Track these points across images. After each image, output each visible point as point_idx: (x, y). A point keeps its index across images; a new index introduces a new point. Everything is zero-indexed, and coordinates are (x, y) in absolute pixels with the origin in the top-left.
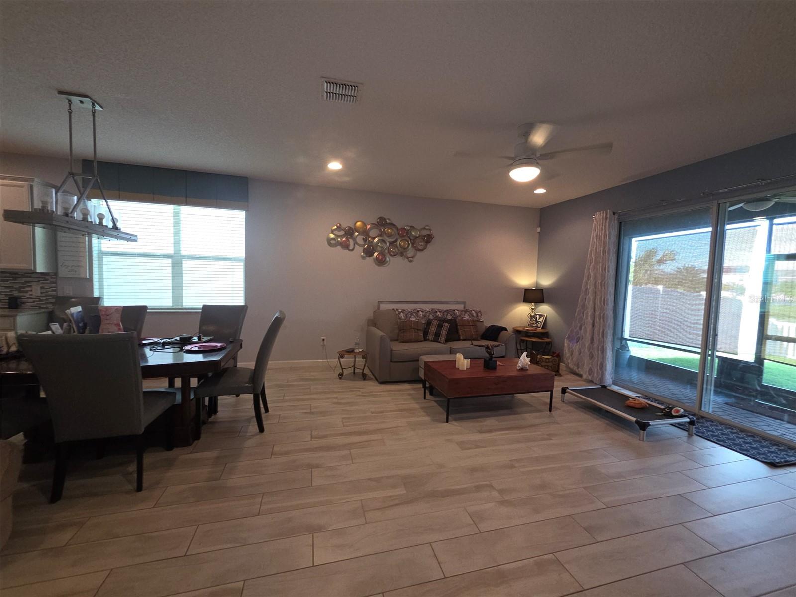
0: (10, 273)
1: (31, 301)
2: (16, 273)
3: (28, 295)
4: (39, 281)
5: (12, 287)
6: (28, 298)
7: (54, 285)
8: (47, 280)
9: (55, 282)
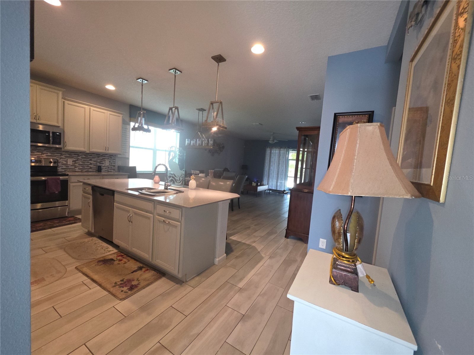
0: (97, 154)
1: (105, 168)
2: (99, 154)
3: (103, 165)
4: (108, 159)
5: (97, 161)
6: (103, 167)
7: (114, 160)
8: (111, 158)
9: (115, 159)
